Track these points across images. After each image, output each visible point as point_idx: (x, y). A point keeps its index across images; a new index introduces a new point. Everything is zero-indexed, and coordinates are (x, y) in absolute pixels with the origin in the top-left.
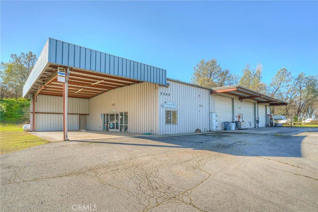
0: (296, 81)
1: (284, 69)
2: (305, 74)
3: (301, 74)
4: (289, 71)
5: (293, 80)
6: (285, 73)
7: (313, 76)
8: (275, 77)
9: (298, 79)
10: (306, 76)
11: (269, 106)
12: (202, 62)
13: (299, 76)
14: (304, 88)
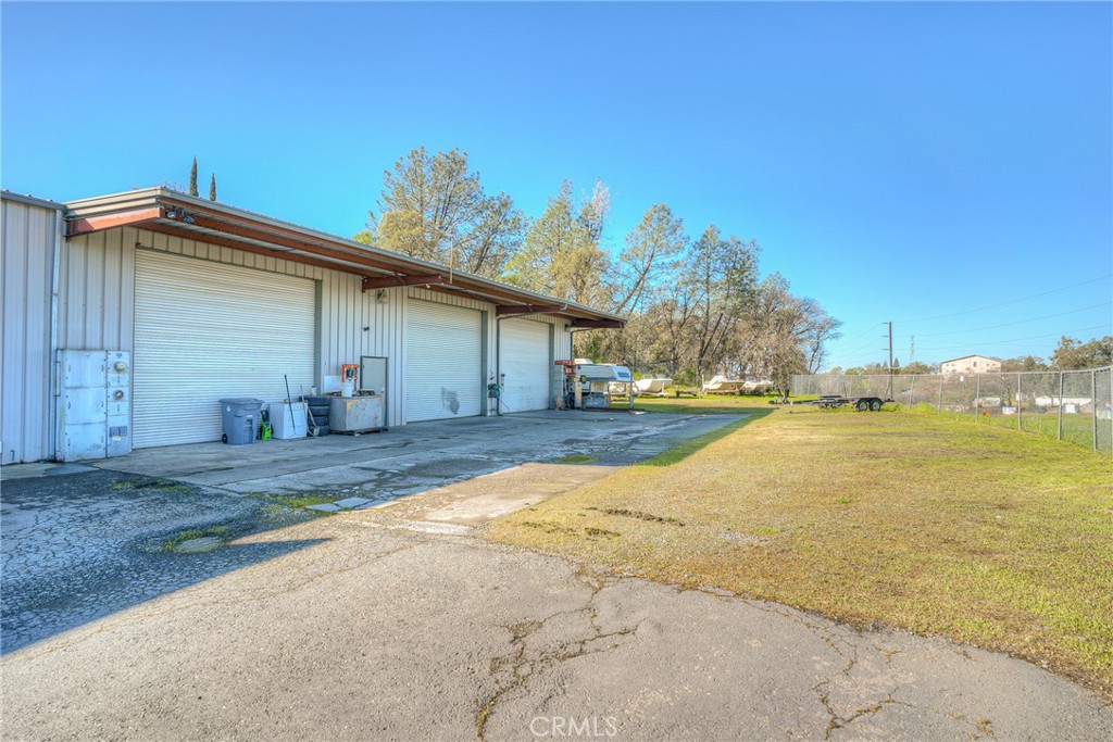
0: (697, 253)
1: (664, 209)
2: (719, 232)
3: (710, 230)
4: (676, 217)
5: (688, 248)
6: (665, 221)
7: (741, 239)
8: (638, 232)
9: (701, 245)
10: (724, 237)
11: (566, 326)
12: (417, 156)
13: (705, 236)
14: (718, 278)
